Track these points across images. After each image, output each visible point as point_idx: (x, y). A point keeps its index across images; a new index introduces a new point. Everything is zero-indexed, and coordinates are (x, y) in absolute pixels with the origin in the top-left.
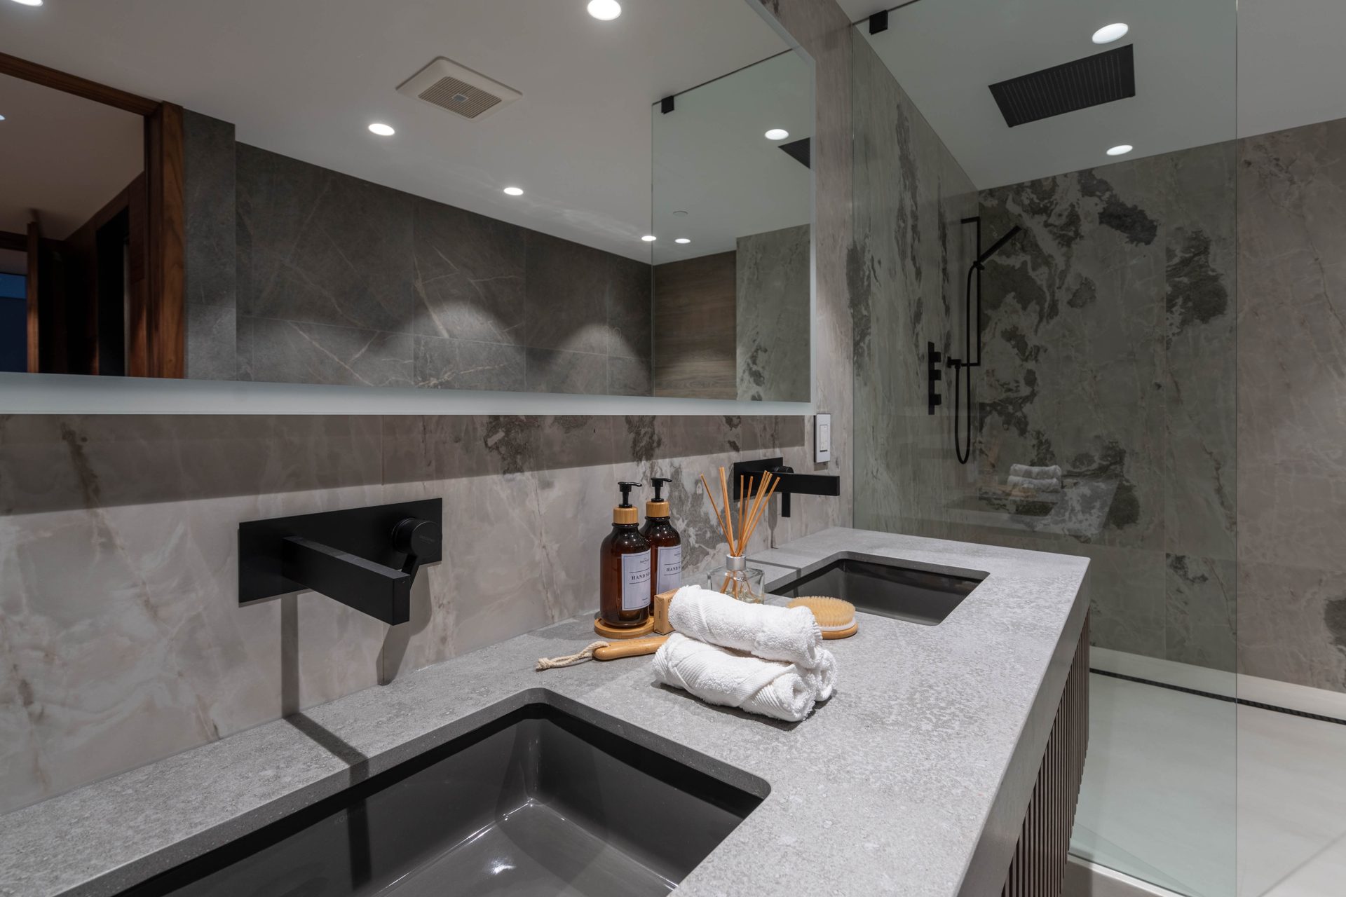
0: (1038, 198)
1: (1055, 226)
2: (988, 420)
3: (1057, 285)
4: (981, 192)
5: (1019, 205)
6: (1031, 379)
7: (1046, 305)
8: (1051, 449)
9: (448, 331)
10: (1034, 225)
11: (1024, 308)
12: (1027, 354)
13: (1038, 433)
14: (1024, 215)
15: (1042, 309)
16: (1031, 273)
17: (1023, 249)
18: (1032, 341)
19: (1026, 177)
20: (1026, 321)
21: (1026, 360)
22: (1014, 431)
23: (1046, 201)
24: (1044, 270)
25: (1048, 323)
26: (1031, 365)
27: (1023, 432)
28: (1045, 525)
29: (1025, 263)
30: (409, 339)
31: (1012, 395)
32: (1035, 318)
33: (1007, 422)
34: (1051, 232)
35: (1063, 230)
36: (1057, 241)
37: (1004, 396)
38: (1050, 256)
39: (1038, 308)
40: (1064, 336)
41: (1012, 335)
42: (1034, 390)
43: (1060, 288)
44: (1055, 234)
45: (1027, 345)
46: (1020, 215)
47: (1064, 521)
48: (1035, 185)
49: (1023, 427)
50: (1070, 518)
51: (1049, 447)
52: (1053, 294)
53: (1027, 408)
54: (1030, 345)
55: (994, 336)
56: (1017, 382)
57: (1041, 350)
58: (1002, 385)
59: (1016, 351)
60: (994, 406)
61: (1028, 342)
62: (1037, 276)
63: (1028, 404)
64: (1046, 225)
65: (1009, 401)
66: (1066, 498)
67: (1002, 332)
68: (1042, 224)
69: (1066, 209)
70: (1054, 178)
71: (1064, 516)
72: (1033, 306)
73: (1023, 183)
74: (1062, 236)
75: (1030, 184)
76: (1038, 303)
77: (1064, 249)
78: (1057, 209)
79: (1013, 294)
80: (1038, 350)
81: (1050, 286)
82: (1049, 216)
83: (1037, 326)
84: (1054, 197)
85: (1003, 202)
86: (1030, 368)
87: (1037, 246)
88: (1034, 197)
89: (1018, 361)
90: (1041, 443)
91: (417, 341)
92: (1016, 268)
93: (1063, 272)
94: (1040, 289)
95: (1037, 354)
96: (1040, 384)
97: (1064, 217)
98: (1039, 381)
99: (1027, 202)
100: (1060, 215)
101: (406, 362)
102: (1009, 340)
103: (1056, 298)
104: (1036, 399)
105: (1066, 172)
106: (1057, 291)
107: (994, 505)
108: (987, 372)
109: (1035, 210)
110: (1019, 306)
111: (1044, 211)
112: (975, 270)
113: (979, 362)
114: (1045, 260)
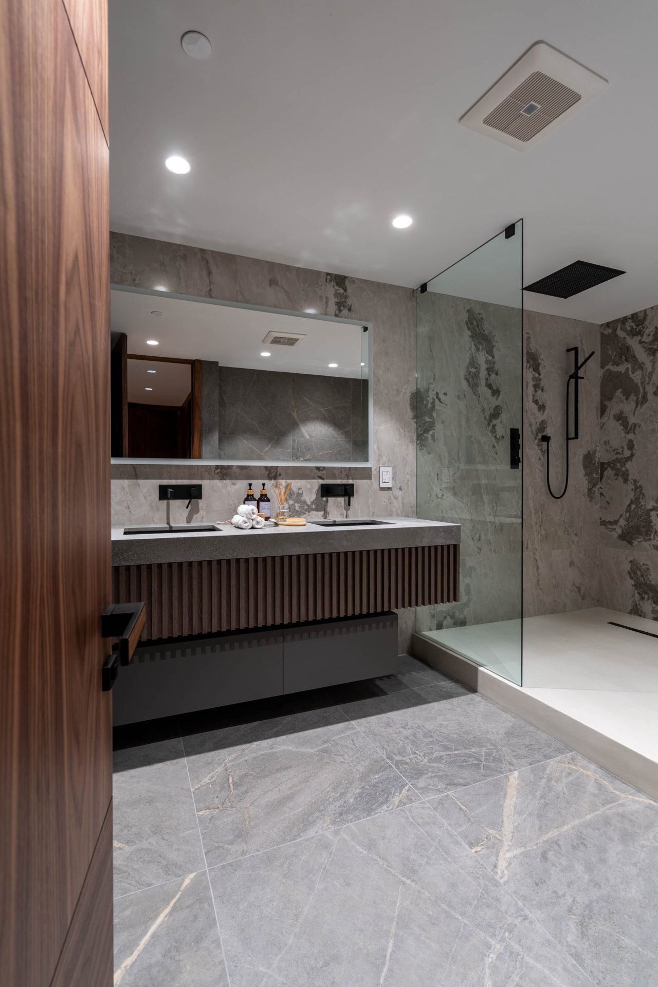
0: (635, 325)
1: (646, 343)
2: (605, 473)
3: (647, 382)
4: (602, 325)
5: (624, 331)
6: (631, 446)
7: (640, 396)
8: (643, 492)
9: (309, 435)
10: (633, 343)
11: (627, 399)
12: (628, 429)
13: (635, 481)
14: (627, 337)
15: (637, 399)
16: (631, 376)
17: (626, 360)
18: (632, 420)
19: (628, 312)
20: (627, 407)
21: (628, 433)
22: (621, 480)
23: (640, 327)
24: (639, 372)
25: (641, 407)
26: (631, 436)
27: (626, 480)
28: (639, 542)
29: (628, 369)
30: (290, 440)
31: (619, 456)
32: (633, 405)
33: (616, 474)
34: (643, 347)
35: (650, 345)
36: (647, 353)
37: (615, 457)
38: (643, 363)
39: (635, 398)
40: (651, 416)
41: (621, 418)
42: (632, 453)
43: (648, 384)
44: (646, 348)
45: (628, 423)
46: (625, 338)
47: (650, 539)
48: (634, 316)
49: (625, 477)
50: (654, 537)
51: (642, 490)
52: (644, 388)
53: (629, 465)
54: (631, 423)
55: (609, 419)
56: (622, 448)
57: (637, 426)
58: (614, 450)
59: (622, 427)
60: (609, 464)
61: (630, 422)
62: (635, 377)
63: (629, 462)
64: (641, 342)
65: (618, 460)
66: (652, 524)
67: (614, 415)
68: (638, 342)
69: (653, 331)
70: (645, 310)
71: (650, 536)
72: (633, 397)
73: (627, 316)
74: (650, 349)
75: (630, 317)
76: (635, 395)
77: (651, 358)
78: (647, 331)
79: (620, 390)
80: (635, 426)
81: (643, 383)
82: (642, 336)
83: (635, 410)
84: (645, 324)
85: (615, 330)
86: (630, 438)
87: (635, 357)
88: (633, 324)
89: (623, 434)
90: (636, 488)
91: (294, 441)
92: (622, 373)
93: (650, 372)
94: (637, 385)
95: (634, 428)
96: (636, 448)
97: (651, 336)
98: (636, 447)
99: (629, 328)
100: (649, 335)
101: (289, 451)
102: (618, 421)
103: (646, 391)
104: (634, 459)
105: (651, 306)
106: (647, 386)
107: (609, 528)
108: (605, 441)
109: (634, 333)
110: (624, 398)
111: (640, 333)
112: (573, 381)
113: (576, 437)
114: (641, 366)
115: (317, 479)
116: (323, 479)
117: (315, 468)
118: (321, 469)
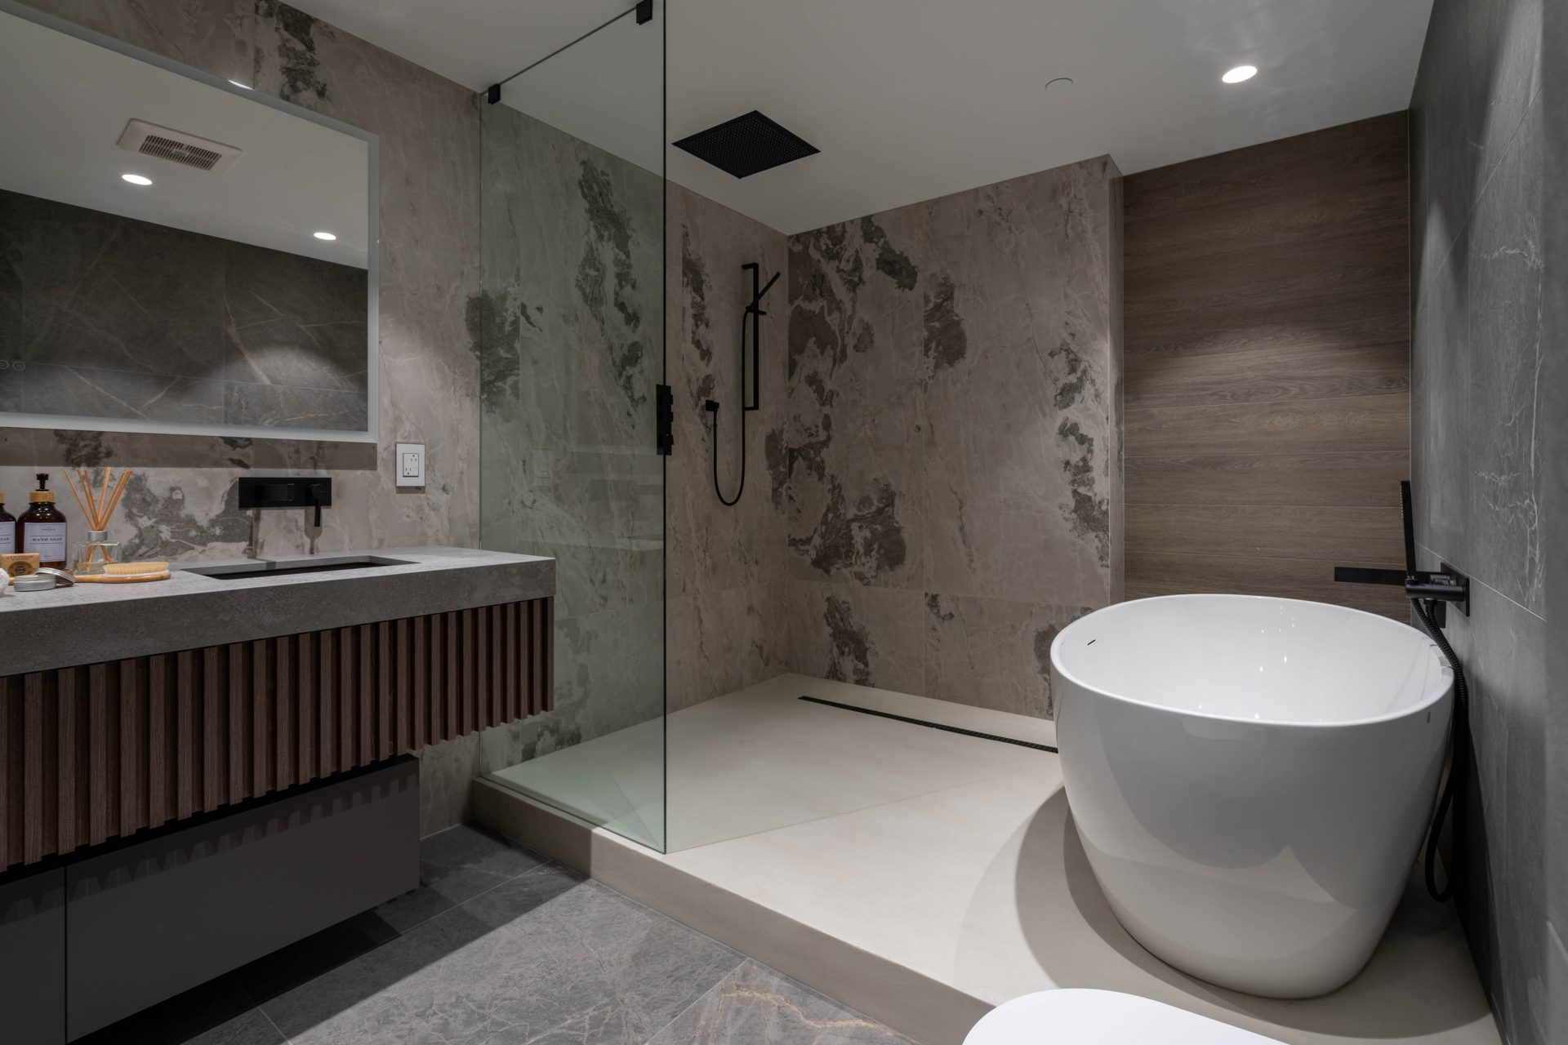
0: (832, 244)
1: (845, 272)
2: (795, 465)
3: (846, 330)
4: (790, 237)
5: (818, 250)
6: (827, 426)
7: (838, 350)
8: (842, 493)
9: (269, 377)
10: (829, 268)
11: (822, 353)
12: (824, 398)
13: (833, 477)
14: (822, 260)
15: (835, 354)
16: (828, 319)
17: (821, 294)
18: (829, 385)
19: (823, 224)
20: (823, 365)
21: (823, 405)
22: (815, 475)
23: (838, 247)
24: (836, 314)
25: (839, 367)
26: (827, 410)
27: (821, 476)
28: (838, 569)
29: (822, 308)
30: (219, 385)
31: (813, 440)
32: (830, 361)
33: (810, 467)
34: (841, 277)
35: (850, 276)
36: (846, 287)
37: (807, 441)
38: (841, 301)
39: (832, 353)
40: (851, 381)
41: (814, 381)
42: (829, 435)
43: (848, 333)
44: (844, 279)
45: (824, 390)
46: (819, 260)
47: (851, 564)
48: (830, 229)
49: (820, 470)
50: (856, 561)
51: (840, 491)
52: (843, 339)
53: (825, 453)
54: (827, 390)
55: (800, 381)
56: (817, 427)
57: (835, 395)
58: (806, 431)
59: (815, 395)
60: (800, 450)
61: (825, 387)
62: (831, 320)
63: (825, 449)
64: (839, 270)
65: (810, 446)
66: (853, 542)
67: (806, 377)
68: (835, 269)
69: (853, 255)
70: (844, 224)
71: (851, 559)
72: (829, 351)
73: (821, 229)
74: (850, 282)
75: (825, 230)
76: (832, 348)
77: (851, 294)
78: (846, 256)
79: (814, 338)
80: (833, 395)
81: (841, 331)
82: (840, 261)
83: (832, 370)
84: (844, 243)
85: (807, 247)
86: (826, 412)
87: (831, 291)
88: (829, 242)
89: (818, 407)
90: (834, 487)
91: (230, 388)
92: (817, 313)
93: (850, 316)
94: (834, 334)
95: (831, 398)
96: (834, 429)
97: (851, 263)
98: (833, 426)
99: (824, 247)
100: (848, 261)
101: (215, 408)
102: (810, 385)
103: (845, 343)
104: (831, 443)
105: (851, 219)
106: (846, 335)
107: (800, 550)
108: (795, 417)
109: (833, 256)
110: (818, 351)
111: (836, 256)
112: (751, 316)
113: (756, 407)
114: (837, 305)
115: (227, 466)
116: (246, 466)
117: (222, 441)
118: (241, 443)
